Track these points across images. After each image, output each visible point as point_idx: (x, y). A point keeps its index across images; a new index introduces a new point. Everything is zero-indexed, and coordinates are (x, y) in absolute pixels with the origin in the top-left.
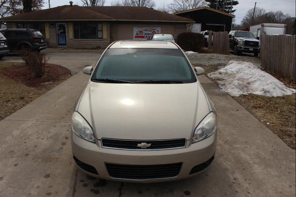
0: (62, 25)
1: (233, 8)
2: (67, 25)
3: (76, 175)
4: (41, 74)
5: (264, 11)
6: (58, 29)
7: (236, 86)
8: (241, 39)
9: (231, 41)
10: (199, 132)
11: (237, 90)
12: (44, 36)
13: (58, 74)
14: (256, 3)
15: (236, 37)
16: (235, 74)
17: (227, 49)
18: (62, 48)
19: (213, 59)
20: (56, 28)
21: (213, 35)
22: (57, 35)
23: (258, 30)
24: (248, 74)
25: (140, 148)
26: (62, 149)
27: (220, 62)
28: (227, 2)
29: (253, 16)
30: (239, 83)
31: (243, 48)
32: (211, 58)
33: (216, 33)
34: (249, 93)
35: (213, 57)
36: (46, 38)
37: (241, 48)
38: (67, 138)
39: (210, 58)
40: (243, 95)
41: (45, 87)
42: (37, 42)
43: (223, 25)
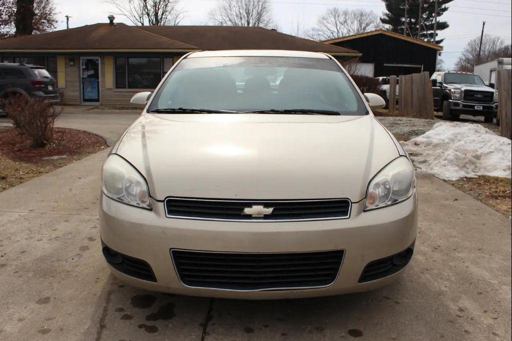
0: (92, 60)
1: (437, 35)
2: (101, 60)
3: (108, 300)
4: (45, 142)
5: (502, 43)
6: (83, 69)
7: (451, 161)
8: (456, 89)
9: (436, 93)
10: (379, 191)
11: (453, 169)
12: (53, 79)
13: (80, 144)
14: (484, 24)
15: (446, 83)
16: (448, 143)
17: (429, 107)
18: (90, 107)
19: (399, 124)
20: (80, 67)
21: (397, 83)
22: (81, 82)
23: (491, 71)
24: (474, 141)
25: (249, 217)
26: (81, 257)
27: (415, 128)
28: (425, 24)
29: (480, 52)
30: (456, 155)
31: (461, 106)
32: (395, 124)
33: (405, 77)
34: (479, 174)
35: (399, 122)
36: (59, 87)
37: (457, 104)
38: (91, 239)
39: (393, 124)
40: (466, 178)
41: (53, 163)
42: (40, 89)
43: (420, 66)
